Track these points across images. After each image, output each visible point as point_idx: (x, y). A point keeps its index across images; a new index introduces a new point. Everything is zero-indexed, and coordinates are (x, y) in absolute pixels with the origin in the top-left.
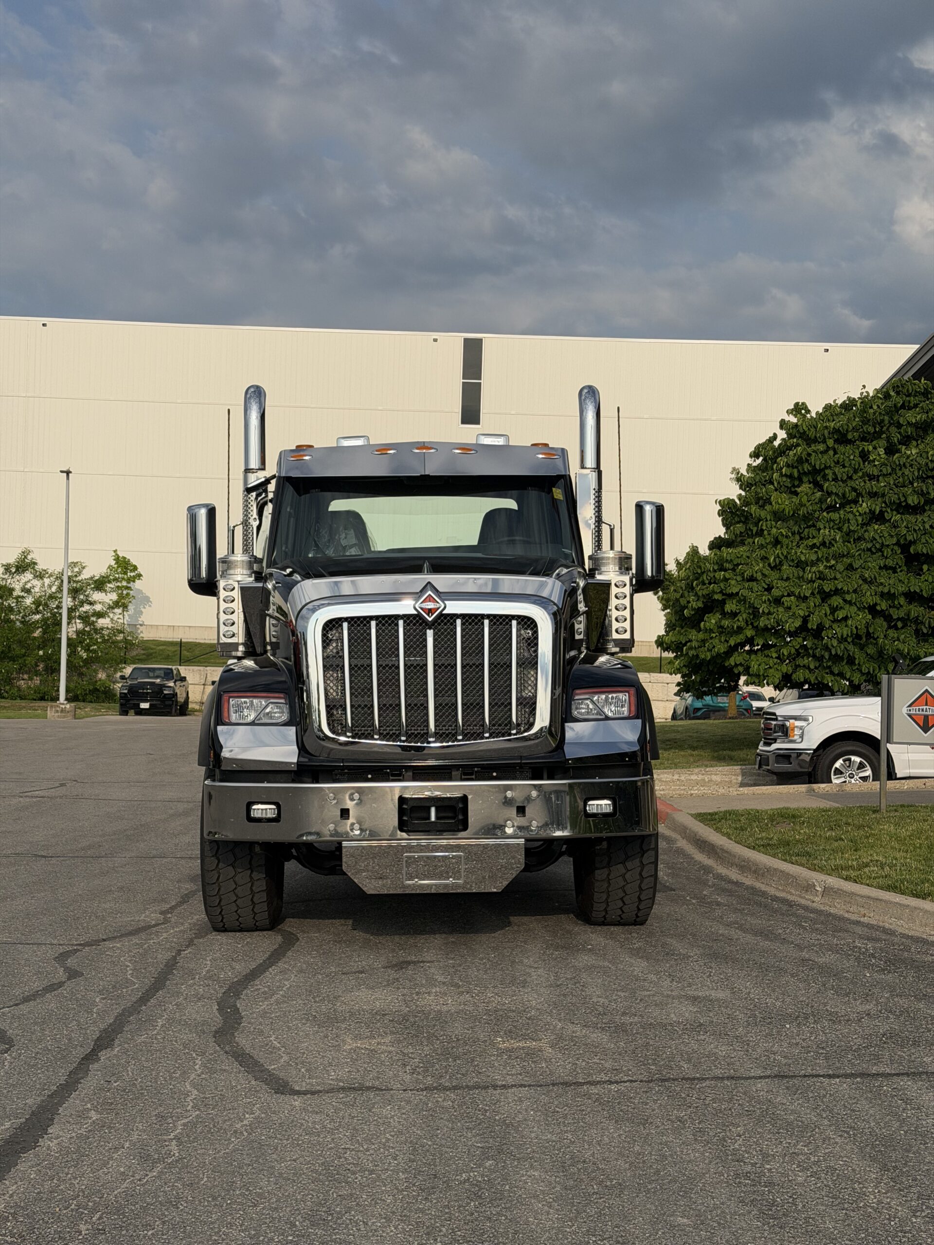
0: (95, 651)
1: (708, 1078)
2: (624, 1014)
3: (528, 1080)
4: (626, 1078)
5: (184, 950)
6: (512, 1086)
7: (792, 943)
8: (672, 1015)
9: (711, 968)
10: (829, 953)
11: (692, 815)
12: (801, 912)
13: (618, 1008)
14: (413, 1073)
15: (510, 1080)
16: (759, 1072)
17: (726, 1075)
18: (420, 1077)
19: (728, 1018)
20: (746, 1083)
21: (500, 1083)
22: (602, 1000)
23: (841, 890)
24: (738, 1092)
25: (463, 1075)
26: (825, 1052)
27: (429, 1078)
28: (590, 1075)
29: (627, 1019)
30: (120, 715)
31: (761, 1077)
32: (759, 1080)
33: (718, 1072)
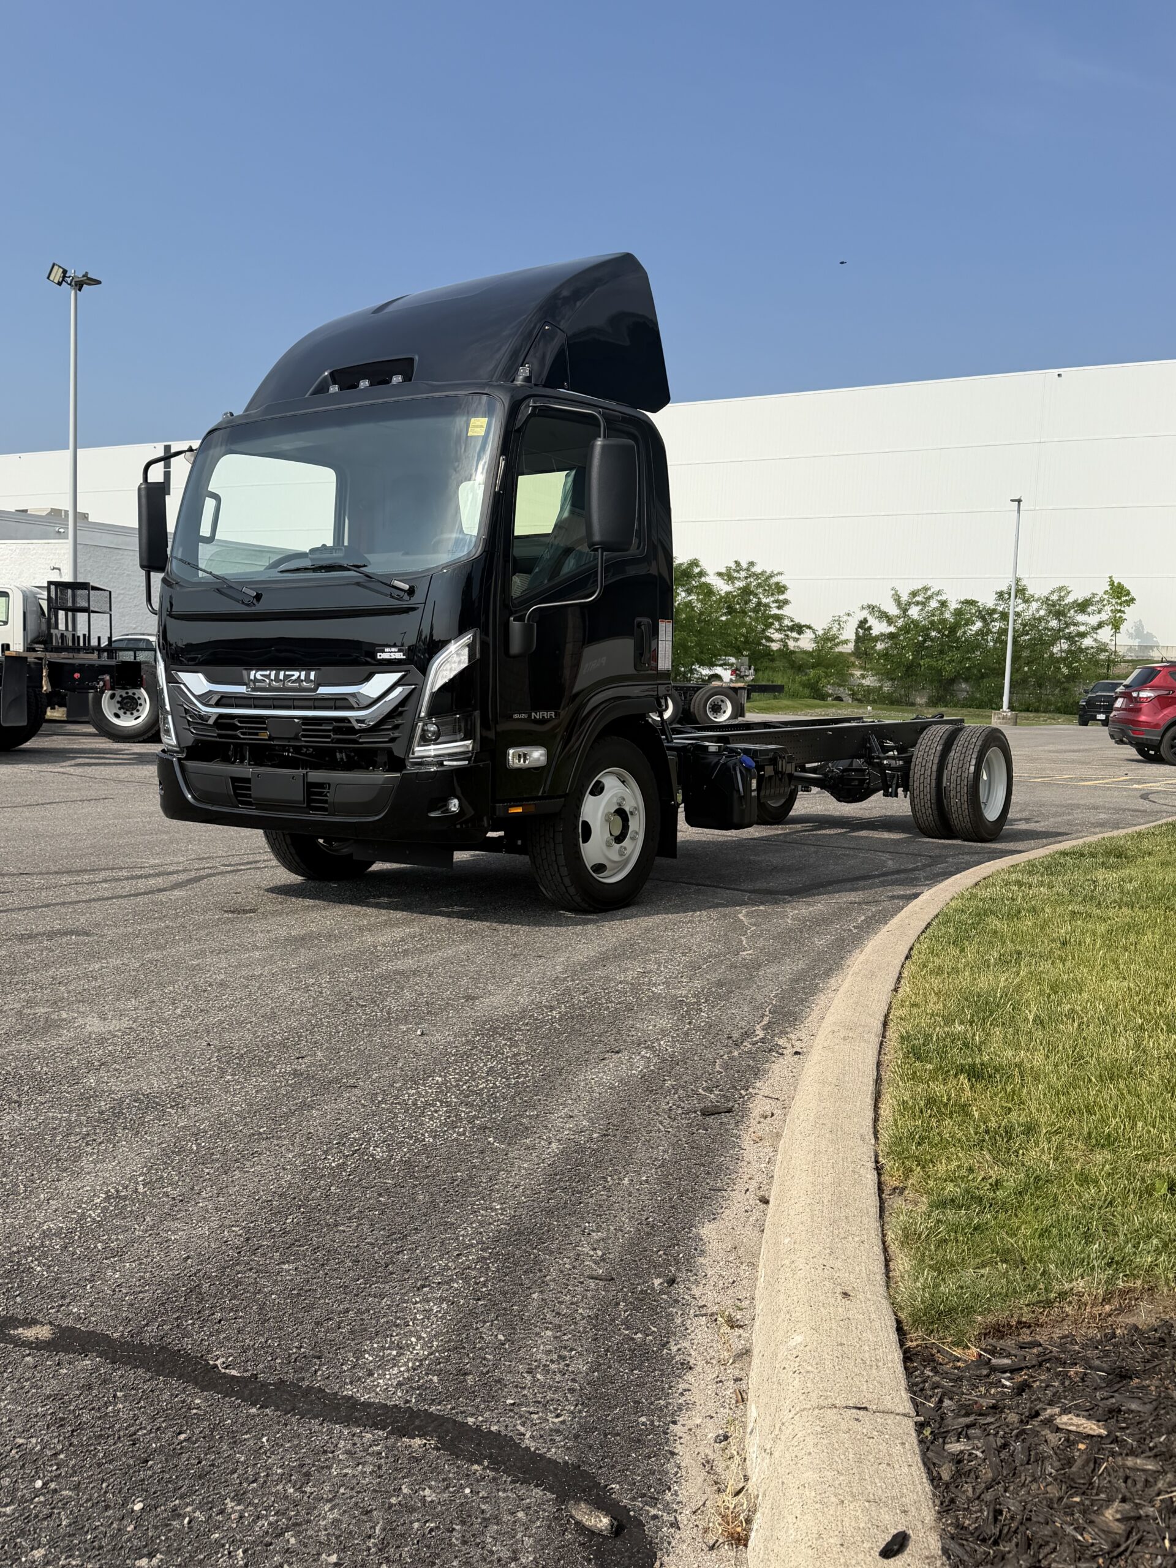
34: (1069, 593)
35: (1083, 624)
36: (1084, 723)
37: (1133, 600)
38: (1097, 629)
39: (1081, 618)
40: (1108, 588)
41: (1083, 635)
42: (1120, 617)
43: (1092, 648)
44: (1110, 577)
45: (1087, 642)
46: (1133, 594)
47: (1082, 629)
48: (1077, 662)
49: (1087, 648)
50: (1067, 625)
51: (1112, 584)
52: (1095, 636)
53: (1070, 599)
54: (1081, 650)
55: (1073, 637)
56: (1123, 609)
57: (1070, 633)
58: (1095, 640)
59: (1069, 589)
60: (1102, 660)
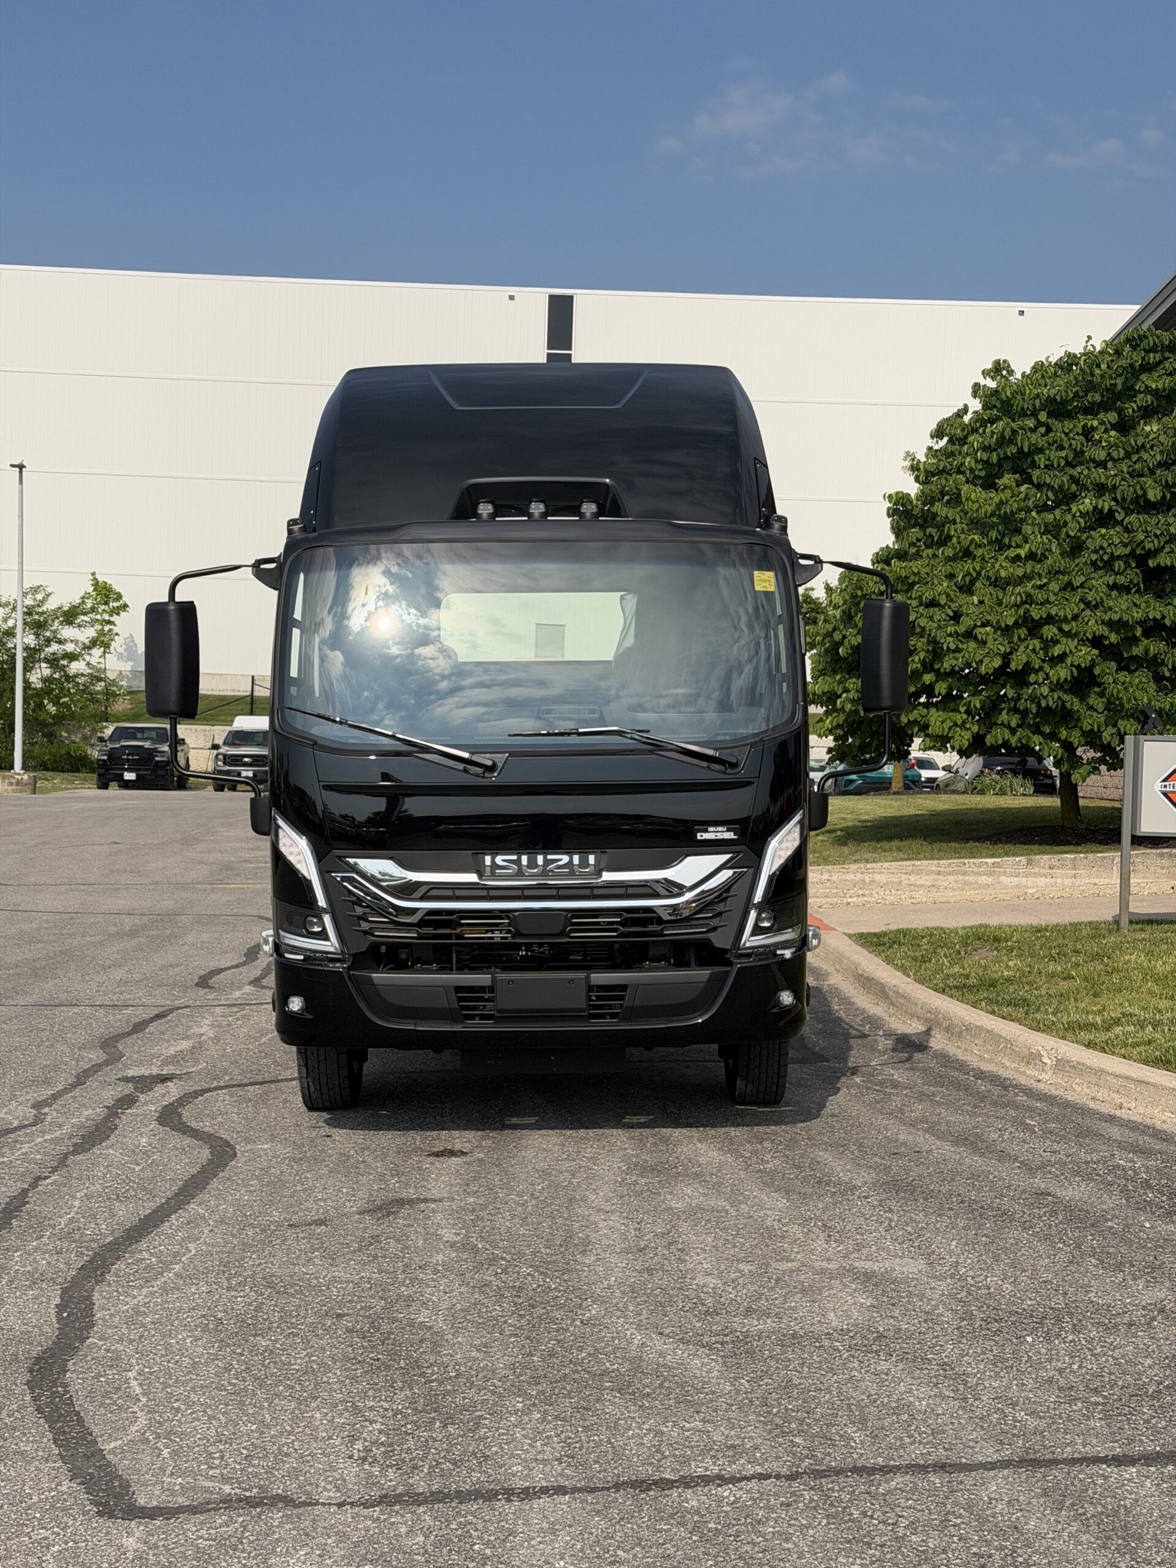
0: (66, 706)
1: (898, 1468)
2: (749, 1312)
3: (571, 1477)
4: (750, 1470)
5: (46, 1178)
6: (544, 1490)
7: (1016, 1159)
8: (831, 1315)
9: (891, 1211)
10: (1077, 1179)
11: (850, 936)
12: (1021, 1098)
13: (739, 1299)
14: (364, 1459)
15: (540, 1479)
16: (989, 1453)
17: (931, 1460)
18: (376, 1470)
19: (926, 1321)
20: (969, 1479)
21: (520, 1484)
22: (712, 1281)
23: (1083, 1064)
24: (956, 1504)
25: (455, 1463)
26: (1100, 1399)
27: (391, 1474)
28: (685, 1461)
29: (755, 1325)
30: (99, 788)
31: (992, 1466)
32: (992, 1473)
33: (915, 1453)
34: (49, 595)
35: (72, 641)
36: (104, 786)
37: (125, 607)
38: (90, 648)
39: (67, 632)
40: (90, 589)
41: (72, 657)
42: (110, 630)
43: (82, 675)
44: (93, 574)
45: (76, 667)
46: (126, 599)
47: (70, 647)
48: (65, 696)
49: (76, 676)
50: (48, 642)
51: (96, 584)
52: (87, 658)
53: (51, 605)
54: (68, 678)
55: (57, 660)
56: (112, 619)
57: (54, 654)
58: (88, 664)
59: (49, 590)
60: (98, 693)
